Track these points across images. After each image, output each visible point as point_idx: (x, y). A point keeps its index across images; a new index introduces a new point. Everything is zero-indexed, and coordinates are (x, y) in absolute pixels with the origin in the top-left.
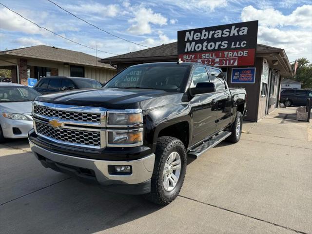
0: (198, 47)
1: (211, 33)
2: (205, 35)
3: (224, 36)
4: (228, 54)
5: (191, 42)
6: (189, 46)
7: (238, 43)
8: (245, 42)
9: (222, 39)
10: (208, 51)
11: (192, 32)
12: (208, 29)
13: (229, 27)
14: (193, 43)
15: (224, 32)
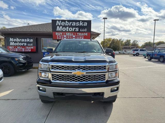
0: (64, 29)
1: (70, 23)
2: (67, 24)
3: (76, 25)
4: (79, 34)
5: (60, 26)
6: (59, 28)
7: (83, 29)
8: (86, 29)
9: (76, 27)
10: (69, 32)
11: (60, 21)
12: (69, 21)
13: (79, 21)
14: (61, 27)
15: (77, 23)
